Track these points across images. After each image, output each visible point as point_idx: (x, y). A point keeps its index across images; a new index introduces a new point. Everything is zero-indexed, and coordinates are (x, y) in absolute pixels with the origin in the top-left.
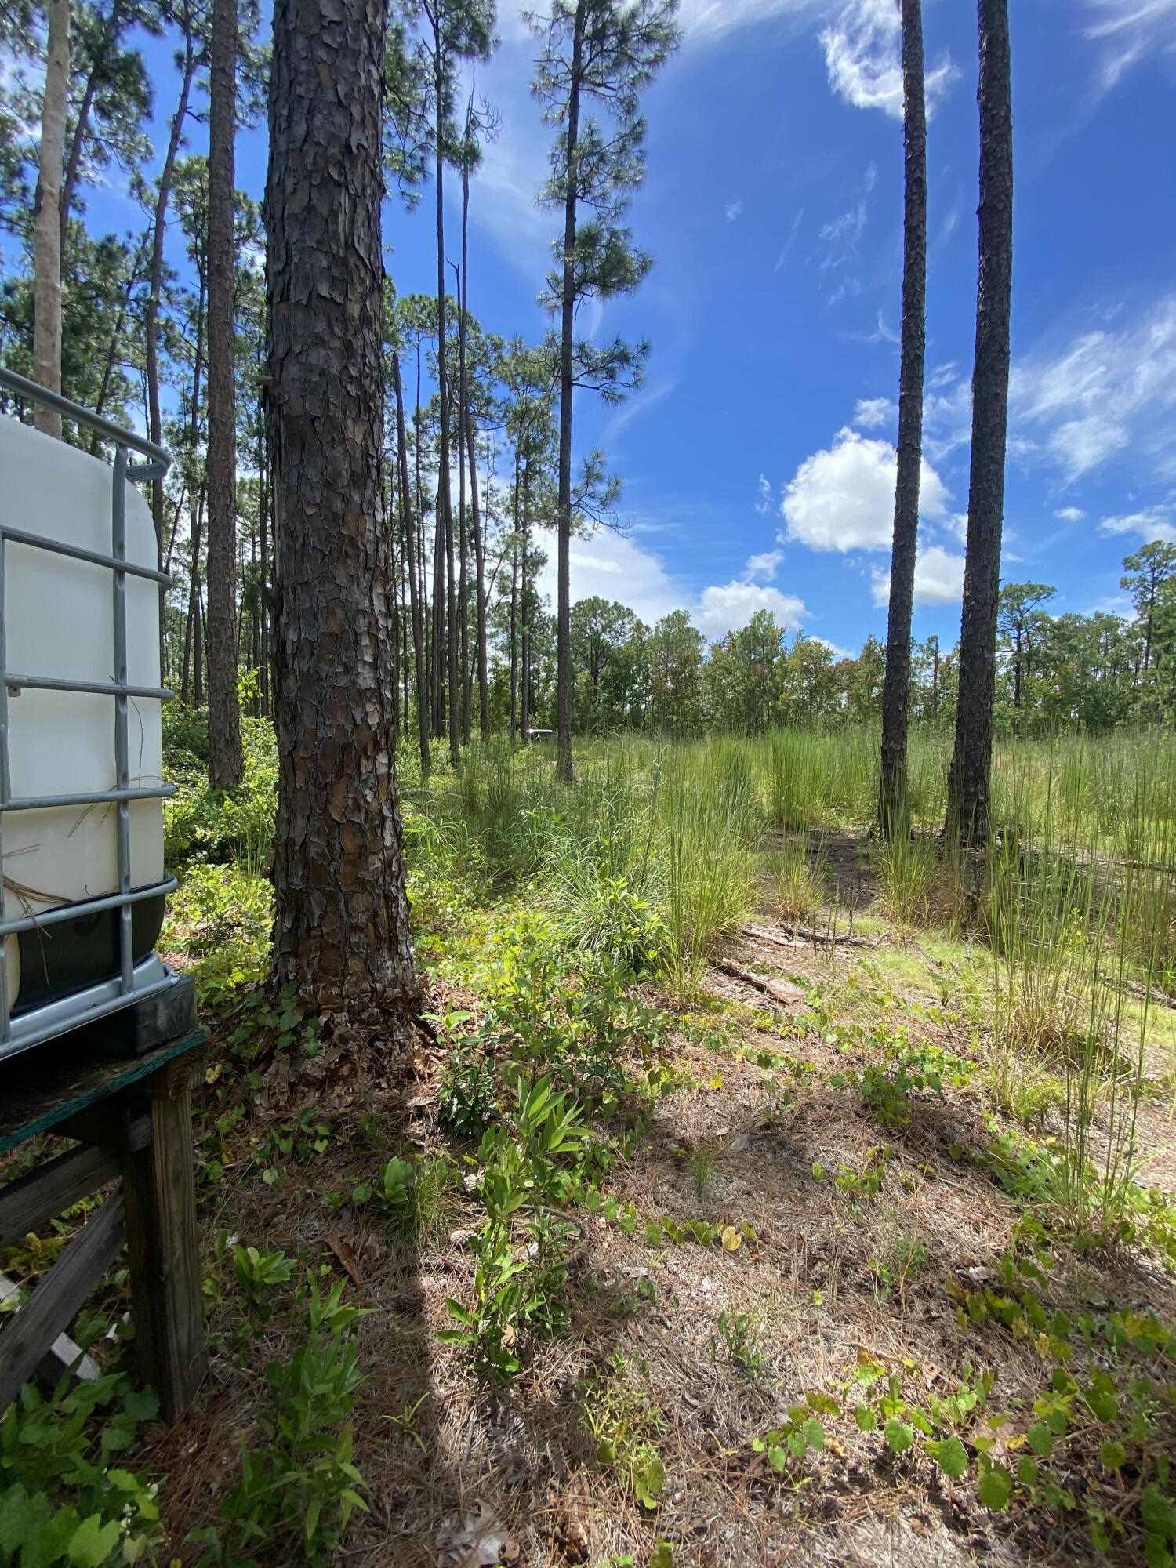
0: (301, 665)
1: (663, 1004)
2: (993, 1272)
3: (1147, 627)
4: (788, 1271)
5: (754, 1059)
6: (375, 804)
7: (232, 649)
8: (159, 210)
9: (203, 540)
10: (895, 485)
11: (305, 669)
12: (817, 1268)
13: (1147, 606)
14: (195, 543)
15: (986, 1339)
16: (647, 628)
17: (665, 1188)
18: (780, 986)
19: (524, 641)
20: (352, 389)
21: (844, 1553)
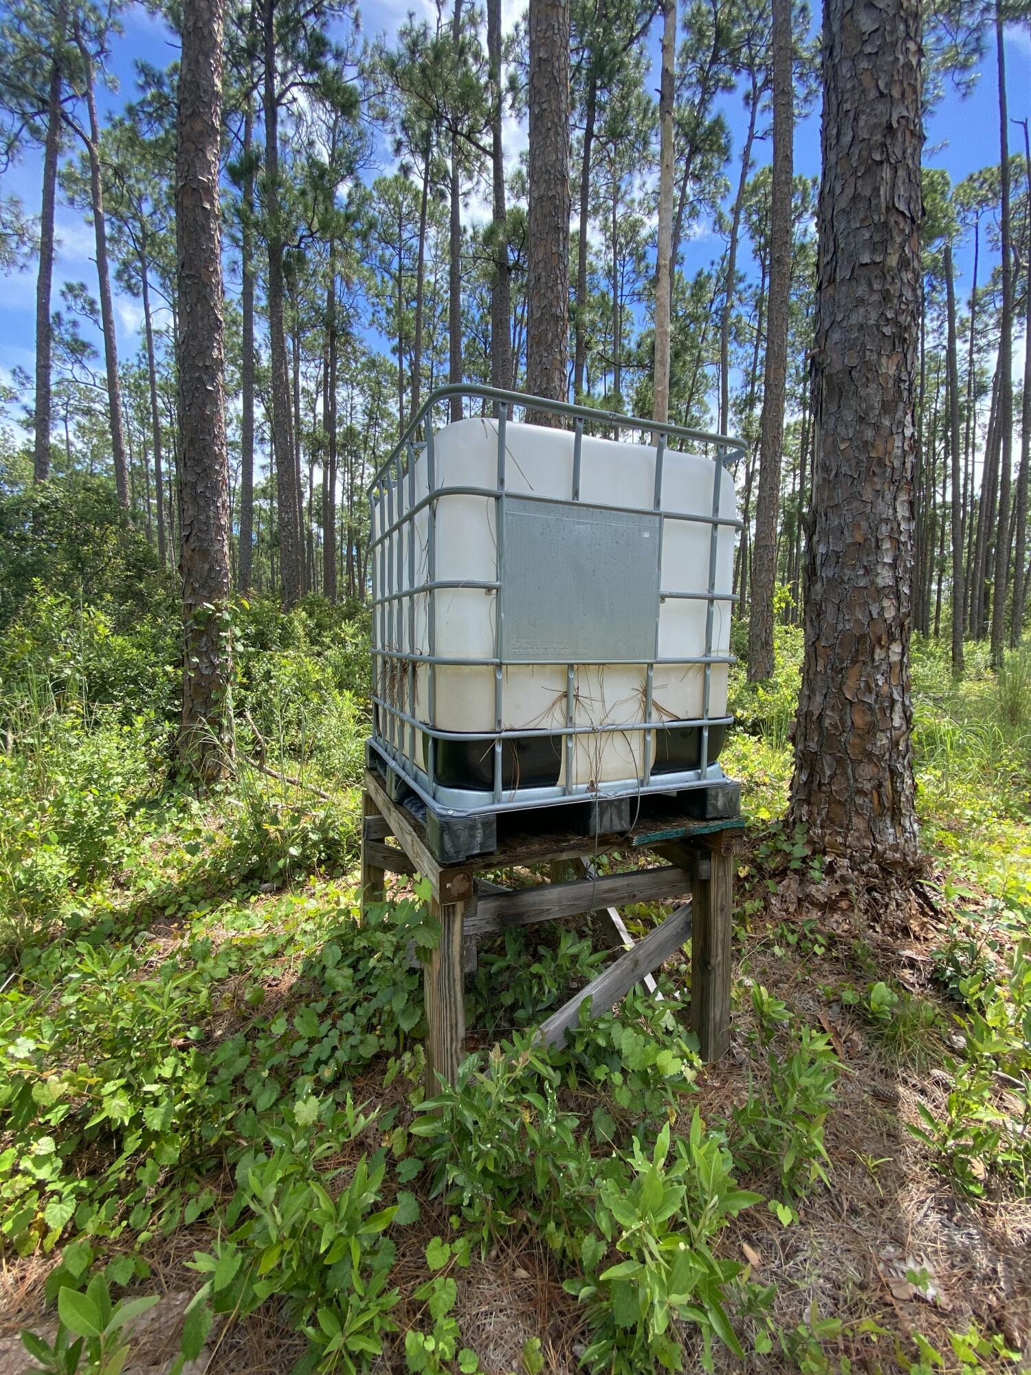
0: (827, 573)
6: (886, 688)
7: (771, 570)
8: (733, 232)
9: (755, 484)
11: (830, 576)
14: (748, 488)
20: (888, 331)
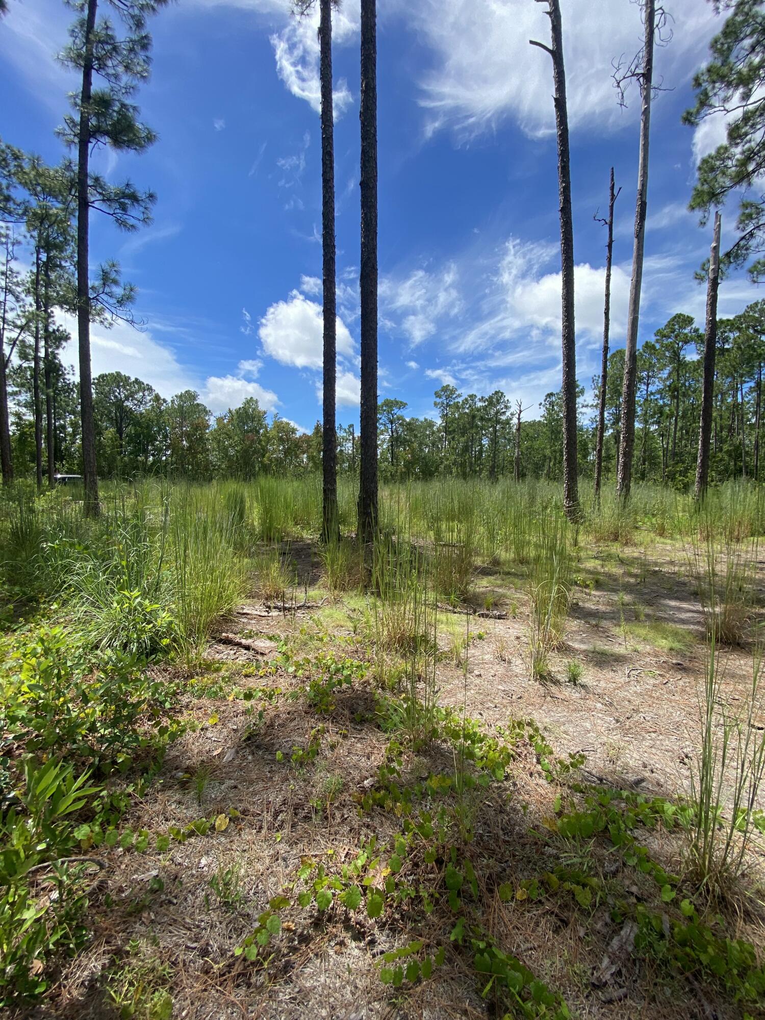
1: (176, 675)
2: (376, 778)
3: (445, 427)
4: (261, 828)
5: (242, 696)
10: (323, 332)
12: (279, 818)
13: (444, 416)
15: (372, 818)
16: (165, 401)
17: (173, 807)
18: (261, 644)
19: (48, 401)
21: (297, 990)
